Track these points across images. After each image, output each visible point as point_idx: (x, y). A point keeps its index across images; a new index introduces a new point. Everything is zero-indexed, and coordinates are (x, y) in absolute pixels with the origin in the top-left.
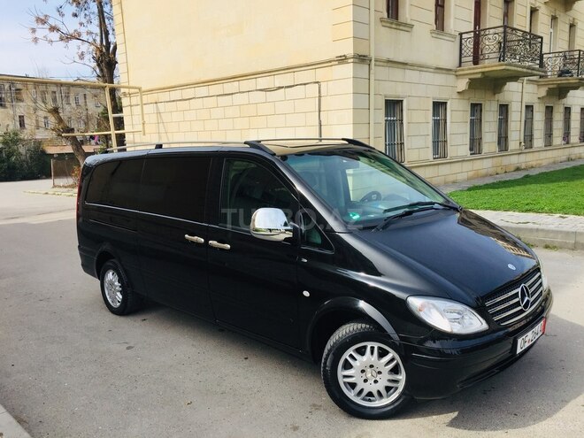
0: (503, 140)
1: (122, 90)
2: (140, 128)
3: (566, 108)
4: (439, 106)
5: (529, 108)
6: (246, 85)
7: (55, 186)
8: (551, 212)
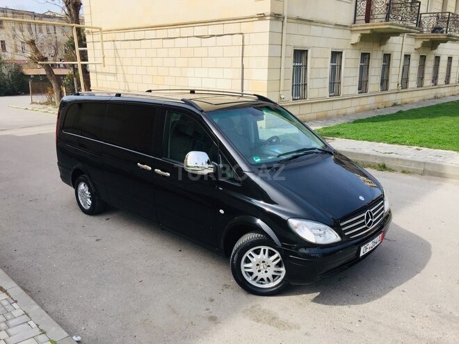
0: (384, 82)
1: (86, 29)
2: (100, 60)
3: (436, 57)
4: (336, 55)
5: (407, 57)
6: (186, 31)
7: (32, 103)
8: (410, 144)
